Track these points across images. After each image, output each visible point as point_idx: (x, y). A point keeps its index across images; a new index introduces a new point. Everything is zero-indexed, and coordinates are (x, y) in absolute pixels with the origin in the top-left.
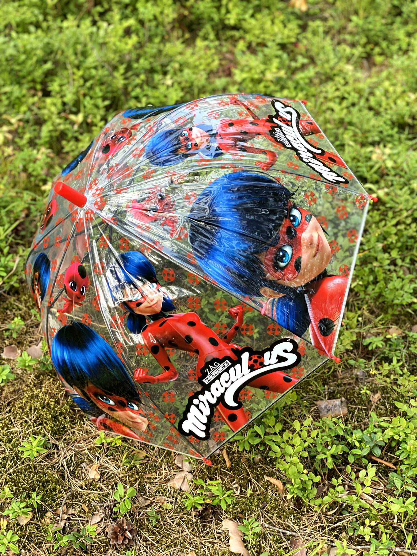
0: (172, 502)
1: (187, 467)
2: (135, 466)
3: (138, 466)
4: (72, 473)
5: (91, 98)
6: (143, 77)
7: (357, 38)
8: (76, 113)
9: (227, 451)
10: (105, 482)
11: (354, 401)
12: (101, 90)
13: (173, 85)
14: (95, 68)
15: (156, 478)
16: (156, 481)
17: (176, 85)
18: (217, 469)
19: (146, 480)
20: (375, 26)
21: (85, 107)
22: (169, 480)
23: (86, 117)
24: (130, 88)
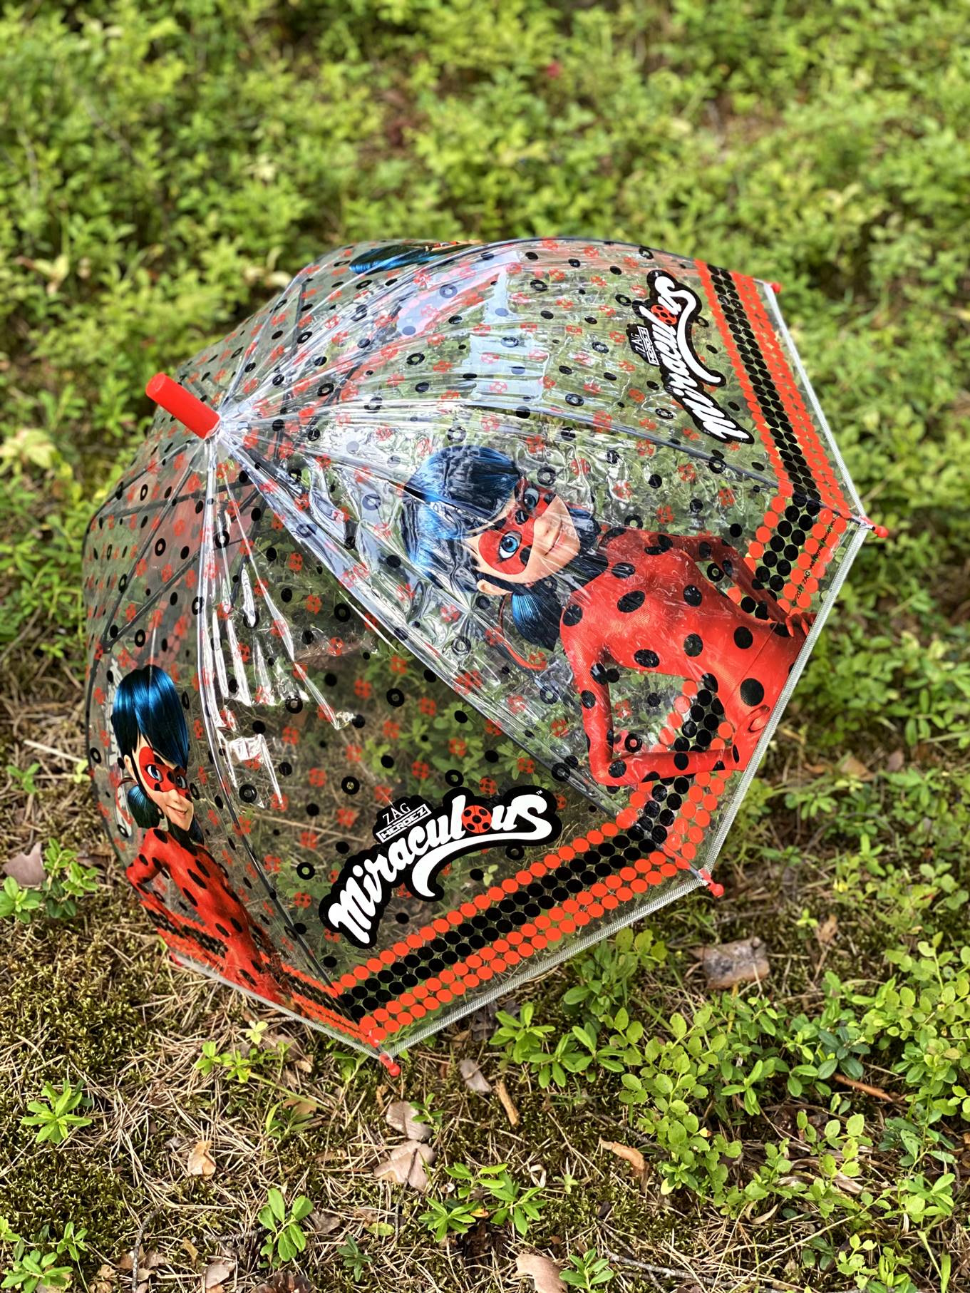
0: (391, 1219)
1: (415, 1130)
2: (294, 1137)
3: (302, 1136)
4: (148, 1164)
5: (87, 218)
6: (202, 159)
7: (691, 52)
8: (51, 256)
9: (507, 1086)
10: (228, 1180)
11: (780, 943)
12: (106, 197)
13: (276, 181)
14: (89, 142)
15: (347, 1162)
16: (346, 1168)
17: (285, 181)
18: (486, 1131)
19: (323, 1168)
20: (732, 22)
21: (72, 240)
22: (376, 1163)
23: (74, 265)
24: (174, 191)
